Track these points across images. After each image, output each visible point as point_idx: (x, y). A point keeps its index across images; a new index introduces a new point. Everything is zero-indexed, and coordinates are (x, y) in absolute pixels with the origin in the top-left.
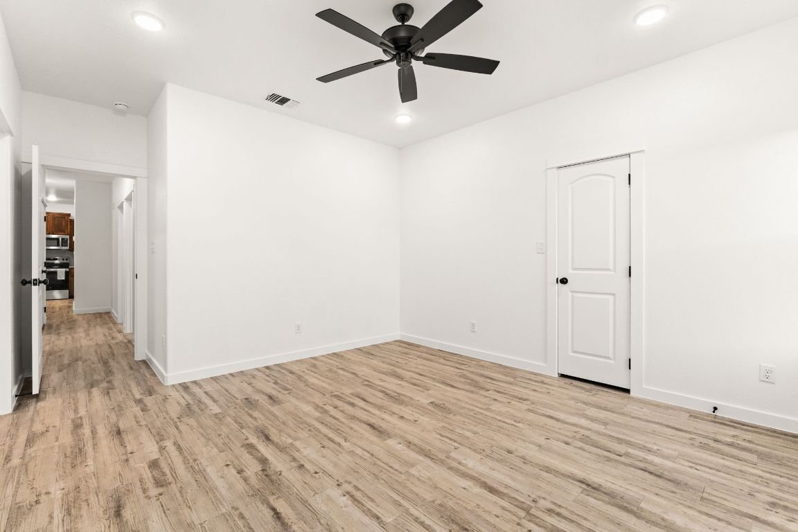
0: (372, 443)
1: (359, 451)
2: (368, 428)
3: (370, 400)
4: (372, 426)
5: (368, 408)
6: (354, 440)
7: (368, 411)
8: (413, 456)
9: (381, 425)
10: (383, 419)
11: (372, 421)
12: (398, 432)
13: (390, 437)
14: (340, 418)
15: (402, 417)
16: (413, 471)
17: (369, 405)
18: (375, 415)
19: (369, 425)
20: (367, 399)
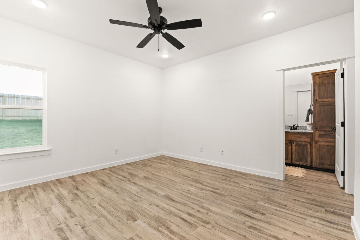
0: (171, 193)
1: (175, 190)
2: (174, 199)
3: (179, 219)
4: (173, 200)
5: (178, 212)
6: (178, 193)
7: (178, 210)
8: (155, 190)
9: (168, 201)
10: (168, 204)
11: (173, 203)
12: (161, 198)
13: (164, 195)
14: (191, 203)
15: (157, 206)
16: (156, 186)
17: (179, 215)
18: (173, 207)
19: (174, 201)
20: (181, 220)
